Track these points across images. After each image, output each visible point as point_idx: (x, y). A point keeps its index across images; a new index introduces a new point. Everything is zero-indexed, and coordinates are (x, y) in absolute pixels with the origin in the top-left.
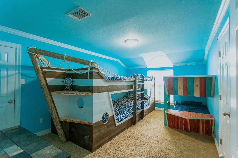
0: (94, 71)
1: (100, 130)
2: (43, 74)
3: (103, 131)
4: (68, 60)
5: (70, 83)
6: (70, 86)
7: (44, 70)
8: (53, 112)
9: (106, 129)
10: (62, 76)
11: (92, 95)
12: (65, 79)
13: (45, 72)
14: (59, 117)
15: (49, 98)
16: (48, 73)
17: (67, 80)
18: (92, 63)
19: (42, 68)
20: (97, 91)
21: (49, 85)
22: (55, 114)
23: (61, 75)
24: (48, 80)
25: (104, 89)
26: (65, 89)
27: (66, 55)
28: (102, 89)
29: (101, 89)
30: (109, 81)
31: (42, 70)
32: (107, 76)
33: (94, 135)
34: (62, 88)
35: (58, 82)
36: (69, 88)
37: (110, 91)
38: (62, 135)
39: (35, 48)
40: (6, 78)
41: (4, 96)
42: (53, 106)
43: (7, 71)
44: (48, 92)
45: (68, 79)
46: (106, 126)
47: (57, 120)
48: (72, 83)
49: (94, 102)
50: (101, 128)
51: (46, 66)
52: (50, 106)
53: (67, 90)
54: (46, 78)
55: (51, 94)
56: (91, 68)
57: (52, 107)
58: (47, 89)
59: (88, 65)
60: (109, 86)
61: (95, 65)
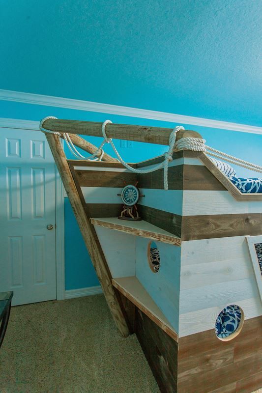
0: (187, 161)
1: (207, 360)
2: (74, 178)
3: (218, 363)
4: (113, 136)
5: (134, 200)
6: (133, 206)
7: (76, 168)
8: (97, 263)
9: (230, 357)
10: (119, 182)
11: (178, 245)
12: (123, 187)
13: (80, 173)
14: (110, 277)
15: (87, 233)
16: (84, 175)
17: (127, 190)
18: (180, 134)
19: (71, 163)
20: (197, 233)
21: (87, 202)
22: (101, 269)
23: (116, 178)
24: (85, 190)
25: (225, 226)
26: (122, 212)
27: (108, 121)
28: (218, 226)
29: (214, 227)
30: (248, 199)
31: (71, 169)
32: (242, 180)
33: (185, 373)
34: (116, 211)
35: (107, 196)
36: (129, 212)
37: (251, 234)
38: (117, 318)
39: (55, 118)
40: (43, 187)
41: (40, 217)
42: (96, 251)
43: (44, 173)
44: (85, 220)
45: (131, 188)
46: (231, 349)
47: (105, 282)
48: (139, 199)
49: (183, 269)
50: (212, 352)
51: (95, 160)
52: (90, 251)
53: (127, 216)
54: (81, 187)
55: (92, 223)
56: (178, 155)
57: (95, 253)
58: (83, 211)
59: (167, 143)
60: (250, 214)
61: (190, 143)
